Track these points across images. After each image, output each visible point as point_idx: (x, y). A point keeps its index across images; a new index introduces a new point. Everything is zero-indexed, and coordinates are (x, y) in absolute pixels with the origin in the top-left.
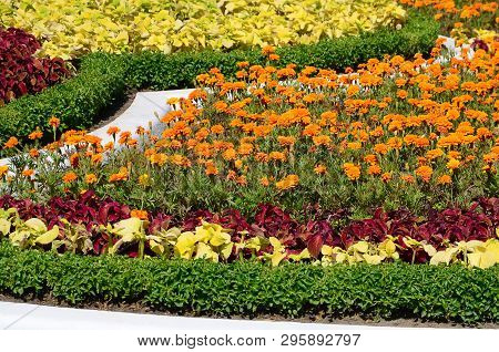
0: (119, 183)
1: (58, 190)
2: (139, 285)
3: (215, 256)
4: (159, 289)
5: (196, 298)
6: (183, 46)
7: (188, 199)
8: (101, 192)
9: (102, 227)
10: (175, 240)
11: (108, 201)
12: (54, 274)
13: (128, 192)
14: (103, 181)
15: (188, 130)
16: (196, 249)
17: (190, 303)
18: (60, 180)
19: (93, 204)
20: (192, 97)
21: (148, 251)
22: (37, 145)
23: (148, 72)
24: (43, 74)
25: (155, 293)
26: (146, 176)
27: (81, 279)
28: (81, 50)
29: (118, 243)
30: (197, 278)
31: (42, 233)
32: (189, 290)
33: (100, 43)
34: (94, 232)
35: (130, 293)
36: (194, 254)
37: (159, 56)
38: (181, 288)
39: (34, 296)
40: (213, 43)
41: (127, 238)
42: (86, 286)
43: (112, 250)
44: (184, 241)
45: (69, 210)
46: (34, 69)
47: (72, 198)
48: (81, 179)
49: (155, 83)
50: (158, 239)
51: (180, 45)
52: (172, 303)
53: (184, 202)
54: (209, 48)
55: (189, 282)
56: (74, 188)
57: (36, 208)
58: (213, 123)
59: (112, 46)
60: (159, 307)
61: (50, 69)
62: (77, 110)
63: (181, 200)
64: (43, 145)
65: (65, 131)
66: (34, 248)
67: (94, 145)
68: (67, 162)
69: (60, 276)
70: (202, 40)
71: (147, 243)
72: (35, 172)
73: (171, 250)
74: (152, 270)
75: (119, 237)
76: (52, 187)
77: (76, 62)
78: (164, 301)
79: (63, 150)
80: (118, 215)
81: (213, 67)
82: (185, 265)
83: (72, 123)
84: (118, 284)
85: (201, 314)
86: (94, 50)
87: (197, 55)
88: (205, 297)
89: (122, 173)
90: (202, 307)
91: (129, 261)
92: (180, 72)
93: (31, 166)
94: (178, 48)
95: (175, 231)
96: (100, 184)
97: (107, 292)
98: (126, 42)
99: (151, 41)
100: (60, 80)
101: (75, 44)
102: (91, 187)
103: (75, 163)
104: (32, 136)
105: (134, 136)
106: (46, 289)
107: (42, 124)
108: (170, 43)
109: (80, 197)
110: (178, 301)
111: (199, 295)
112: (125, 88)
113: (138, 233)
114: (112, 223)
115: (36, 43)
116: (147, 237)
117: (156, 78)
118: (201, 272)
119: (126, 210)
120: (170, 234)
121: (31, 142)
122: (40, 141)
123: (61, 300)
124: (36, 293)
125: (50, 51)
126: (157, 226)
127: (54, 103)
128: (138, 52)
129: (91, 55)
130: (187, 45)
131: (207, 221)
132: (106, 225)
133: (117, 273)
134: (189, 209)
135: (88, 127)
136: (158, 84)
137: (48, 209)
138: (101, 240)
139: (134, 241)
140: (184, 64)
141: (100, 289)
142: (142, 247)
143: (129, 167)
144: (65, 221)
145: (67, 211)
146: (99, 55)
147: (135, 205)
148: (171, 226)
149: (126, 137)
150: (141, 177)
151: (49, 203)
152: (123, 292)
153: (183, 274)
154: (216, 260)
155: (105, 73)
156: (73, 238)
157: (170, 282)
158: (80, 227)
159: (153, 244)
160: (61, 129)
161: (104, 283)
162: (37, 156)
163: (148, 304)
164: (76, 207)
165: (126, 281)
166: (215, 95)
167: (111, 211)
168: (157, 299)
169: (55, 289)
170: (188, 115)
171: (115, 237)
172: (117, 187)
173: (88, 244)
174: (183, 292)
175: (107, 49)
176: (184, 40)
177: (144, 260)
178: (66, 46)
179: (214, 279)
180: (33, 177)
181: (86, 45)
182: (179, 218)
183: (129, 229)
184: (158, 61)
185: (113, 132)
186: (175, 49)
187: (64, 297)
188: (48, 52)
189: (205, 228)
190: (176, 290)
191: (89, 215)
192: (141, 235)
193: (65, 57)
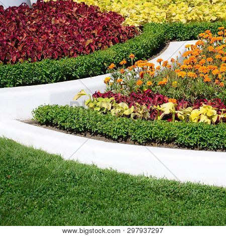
0: (163, 86)
1: (133, 89)
2: (173, 135)
3: (209, 121)
4: (182, 137)
5: (200, 141)
6: (192, 20)
7: (196, 94)
8: (154, 90)
9: (155, 107)
10: (190, 113)
11: (158, 94)
12: (132, 129)
13: (167, 90)
14: (155, 84)
15: (195, 60)
16: (200, 118)
17: (197, 143)
18: (135, 84)
19: (150, 96)
20: (197, 44)
21: (177, 118)
22: (124, 67)
23: (175, 32)
24: (126, 33)
25: (180, 139)
26: (176, 82)
27: (145, 132)
28: (144, 21)
29: (162, 115)
30: (200, 132)
31: (126, 109)
32: (197, 137)
33: (152, 18)
34: (151, 109)
35: (168, 138)
36: (199, 120)
37: (181, 24)
38: (193, 136)
39: (122, 140)
40: (206, 18)
41: (167, 112)
42: (147, 135)
43: (160, 118)
44: (194, 114)
45: (139, 98)
46: (122, 31)
47: (140, 93)
48: (144, 84)
49: (179, 37)
50: (182, 112)
51: (191, 19)
52: (188, 144)
53: (193, 95)
54: (204, 20)
55: (196, 133)
56: (141, 88)
57: (123, 97)
58: (207, 57)
59: (159, 20)
60: (182, 146)
61: (129, 31)
62: (142, 50)
63: (192, 94)
64: (126, 67)
65: (136, 61)
66: (122, 117)
67: (151, 68)
68: (138, 76)
69: (135, 130)
70: (201, 17)
71: (176, 115)
72: (123, 80)
73: (187, 118)
74: (179, 127)
75: (163, 112)
76: (131, 87)
77: (141, 28)
78: (184, 143)
79: (136, 70)
80: (162, 101)
81: (207, 29)
82: (195, 125)
83: (139, 57)
84: (162, 134)
85: (202, 149)
86: (150, 22)
87: (199, 24)
88: (204, 141)
89: (164, 81)
90: (203, 146)
91: (168, 123)
92: (191, 32)
93: (121, 77)
94: (189, 21)
95: (190, 109)
96: (154, 86)
97: (157, 138)
98: (165, 18)
99: (177, 17)
100: (134, 36)
101: (140, 19)
102: (149, 88)
103: (142, 76)
104: (121, 63)
105: (170, 63)
106: (128, 137)
107: (126, 57)
108: (186, 18)
109: (144, 92)
110: (191, 143)
111: (202, 140)
112: (164, 40)
113: (172, 110)
114: (159, 105)
115: (122, 19)
116: (176, 112)
117: (179, 35)
118: (202, 129)
119: (166, 99)
120: (188, 110)
121: (121, 66)
122: (125, 65)
123: (135, 142)
124: (124, 138)
125: (129, 22)
126: (181, 106)
127: (131, 47)
128: (171, 23)
129: (148, 24)
130: (194, 19)
131: (205, 104)
132: (157, 106)
133: (162, 129)
134: (196, 98)
135: (147, 59)
136: (180, 38)
137: (129, 98)
138: (154, 113)
139: (170, 113)
140: (193, 28)
141: (154, 136)
142: (174, 116)
143: (167, 78)
144: (137, 104)
145: (138, 99)
146: (152, 24)
147: (170, 96)
148: (188, 106)
149: (166, 64)
150: (173, 83)
151: (129, 95)
152: (165, 138)
153: (194, 130)
154: (209, 123)
155: (155, 33)
156: (141, 112)
157: (188, 134)
158: (144, 107)
159: (179, 115)
160: (134, 60)
161: (156, 134)
162: (123, 73)
163: (177, 144)
164: (142, 97)
165: (166, 133)
166: (208, 43)
167: (159, 99)
168: (181, 142)
169: (133, 136)
170: (195, 53)
171: (161, 112)
172: (162, 88)
173: (148, 115)
174: (194, 138)
175: (156, 21)
176: (193, 17)
177: (175, 123)
178: (137, 20)
179: (209, 132)
180: (122, 83)
181: (146, 20)
182: (191, 103)
183: (168, 108)
184: (180, 27)
185: (160, 61)
186: (188, 21)
187: (136, 141)
188: (128, 23)
189: (204, 107)
190: (190, 138)
191: (148, 101)
192: (174, 111)
193: (136, 25)
